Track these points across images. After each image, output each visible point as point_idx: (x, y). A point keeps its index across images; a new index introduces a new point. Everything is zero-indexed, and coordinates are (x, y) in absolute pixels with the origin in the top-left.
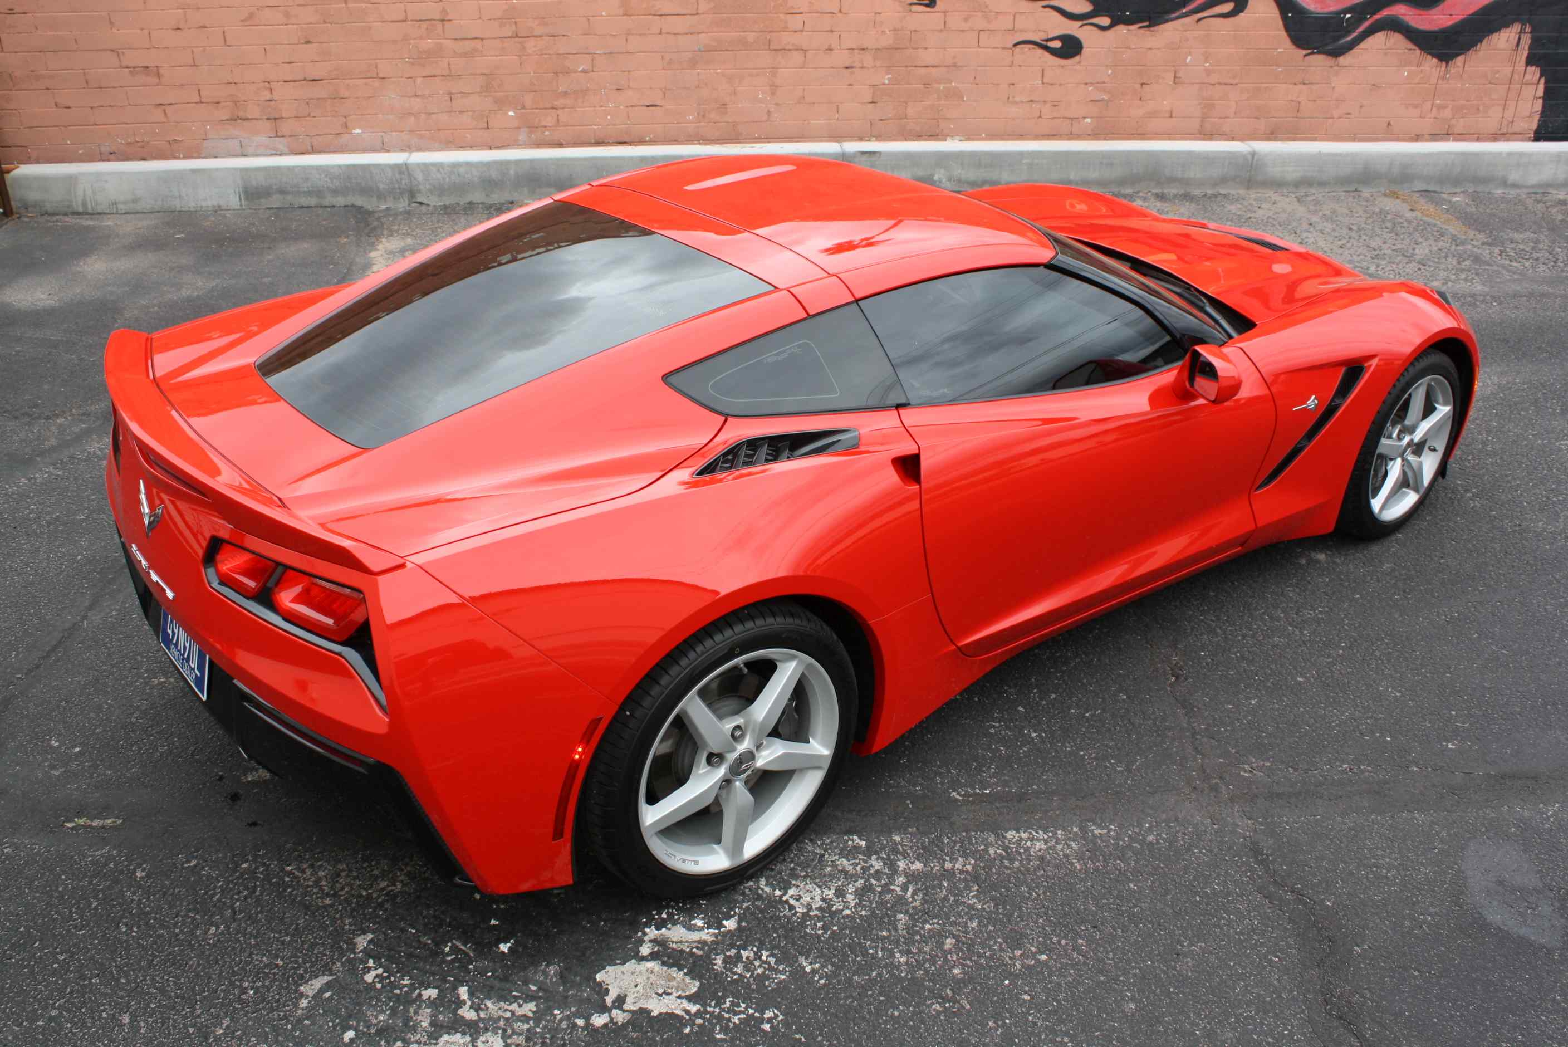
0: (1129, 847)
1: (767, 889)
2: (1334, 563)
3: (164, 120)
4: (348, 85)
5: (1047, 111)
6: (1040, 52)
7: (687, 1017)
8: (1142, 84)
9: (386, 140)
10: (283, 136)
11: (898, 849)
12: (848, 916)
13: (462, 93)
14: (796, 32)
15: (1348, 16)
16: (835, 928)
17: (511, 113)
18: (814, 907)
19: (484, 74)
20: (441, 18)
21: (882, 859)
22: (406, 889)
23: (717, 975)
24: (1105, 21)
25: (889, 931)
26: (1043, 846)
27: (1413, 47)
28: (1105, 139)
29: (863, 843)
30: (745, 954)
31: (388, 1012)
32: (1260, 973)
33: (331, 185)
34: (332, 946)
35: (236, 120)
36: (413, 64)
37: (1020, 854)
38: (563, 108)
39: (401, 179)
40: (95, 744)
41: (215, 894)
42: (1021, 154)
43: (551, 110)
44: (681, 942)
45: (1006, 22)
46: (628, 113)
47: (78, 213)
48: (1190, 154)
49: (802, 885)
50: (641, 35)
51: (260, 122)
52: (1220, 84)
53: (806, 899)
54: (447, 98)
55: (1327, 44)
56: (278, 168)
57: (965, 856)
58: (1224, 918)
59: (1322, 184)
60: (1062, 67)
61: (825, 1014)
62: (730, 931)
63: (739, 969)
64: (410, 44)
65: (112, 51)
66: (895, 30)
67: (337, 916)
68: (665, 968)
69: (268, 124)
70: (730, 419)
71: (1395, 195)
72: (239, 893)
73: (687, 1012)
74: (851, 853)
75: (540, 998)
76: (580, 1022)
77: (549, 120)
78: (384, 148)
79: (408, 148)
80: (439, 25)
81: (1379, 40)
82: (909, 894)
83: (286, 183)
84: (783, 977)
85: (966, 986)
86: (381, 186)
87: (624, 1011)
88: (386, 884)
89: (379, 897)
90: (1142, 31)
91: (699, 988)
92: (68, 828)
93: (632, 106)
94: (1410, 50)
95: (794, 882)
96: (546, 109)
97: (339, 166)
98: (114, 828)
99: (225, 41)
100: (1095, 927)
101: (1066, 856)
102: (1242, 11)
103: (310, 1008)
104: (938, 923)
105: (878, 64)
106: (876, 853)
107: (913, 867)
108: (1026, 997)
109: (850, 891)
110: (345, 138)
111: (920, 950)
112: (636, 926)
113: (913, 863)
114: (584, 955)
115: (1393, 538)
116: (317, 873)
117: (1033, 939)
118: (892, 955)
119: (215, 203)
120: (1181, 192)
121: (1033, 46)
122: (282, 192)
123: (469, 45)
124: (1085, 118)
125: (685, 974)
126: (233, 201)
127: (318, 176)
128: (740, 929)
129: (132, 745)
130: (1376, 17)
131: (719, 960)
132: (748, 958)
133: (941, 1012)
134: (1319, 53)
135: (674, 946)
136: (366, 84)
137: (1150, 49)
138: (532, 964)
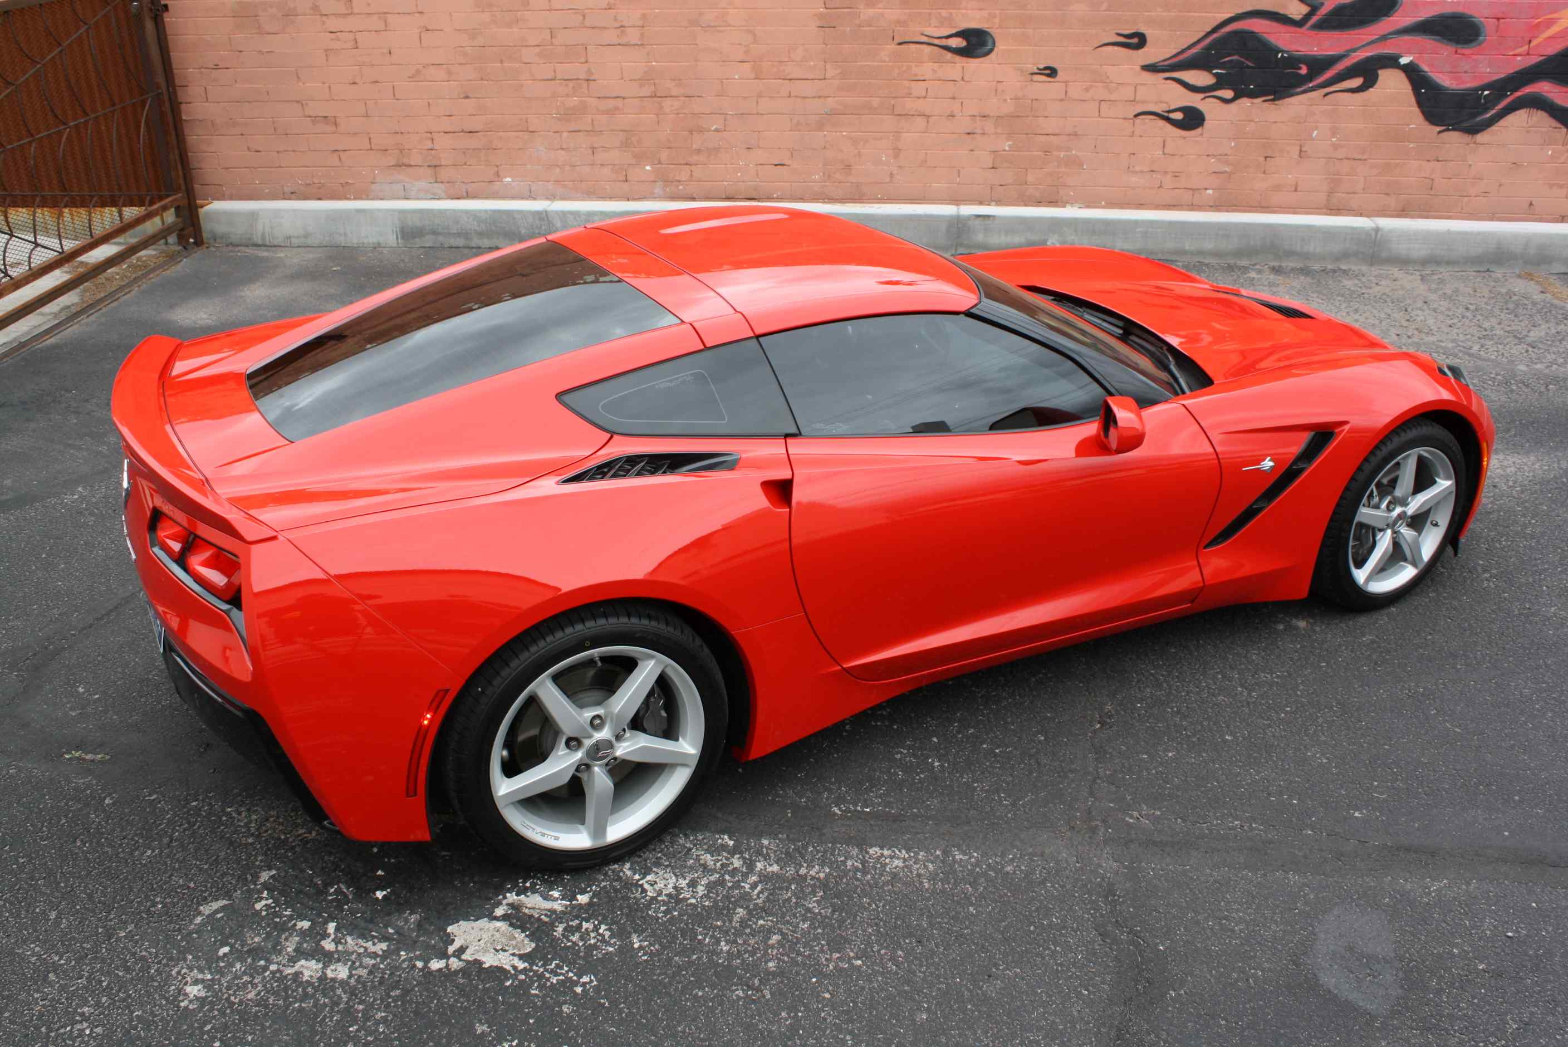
0: (985, 874)
1: (629, 873)
2: (1314, 631)
3: (339, 164)
4: (501, 137)
5: (1168, 181)
6: (1162, 123)
7: (513, 972)
8: (1266, 157)
9: (533, 189)
10: (442, 182)
11: (763, 851)
12: (691, 904)
13: (603, 147)
14: (919, 98)
15: (1486, 93)
16: (676, 913)
17: (648, 168)
18: (664, 893)
19: (625, 131)
20: (587, 78)
21: (744, 859)
22: (319, 837)
23: (555, 939)
24: (1228, 94)
25: (724, 922)
26: (901, 864)
27: (1559, 125)
28: (1227, 211)
29: (731, 843)
30: (585, 925)
31: (263, 936)
32: (1062, 1003)
33: (477, 229)
34: (239, 877)
35: (400, 166)
36: (558, 119)
37: (875, 868)
38: (696, 165)
39: (541, 226)
40: (113, 693)
41: (160, 824)
42: (1136, 223)
43: (685, 166)
44: (534, 908)
45: (1128, 93)
46: (757, 171)
47: (259, 246)
48: (1309, 228)
49: (661, 873)
50: (770, 97)
51: (422, 168)
52: (1348, 159)
53: (660, 885)
54: (590, 152)
55: (1462, 122)
56: (432, 210)
57: (822, 865)
58: (1050, 949)
59: (1449, 263)
60: (1185, 138)
61: (635, 986)
62: (580, 904)
63: (575, 938)
64: (558, 101)
65: (297, 102)
66: (1017, 98)
67: (254, 853)
68: (511, 929)
69: (430, 171)
70: (615, 437)
71: (1529, 276)
72: (180, 826)
73: (515, 968)
74: (715, 850)
75: (394, 940)
76: (420, 964)
77: (683, 175)
78: (531, 196)
79: (552, 197)
80: (585, 84)
81: (1520, 118)
82: (756, 892)
83: (438, 225)
84: (611, 949)
85: (774, 978)
86: (523, 231)
87: (460, 960)
88: (303, 831)
89: (294, 841)
90: (1266, 104)
91: (533, 949)
92: (65, 758)
93: (761, 164)
94: (1556, 128)
95: (655, 869)
96: (681, 164)
97: (486, 211)
98: (102, 762)
99: (394, 95)
100: (919, 942)
101: (919, 875)
102: (1371, 86)
103: (203, 924)
104: (772, 921)
105: (999, 131)
106: (741, 853)
107: (770, 869)
108: (827, 995)
109: (703, 883)
110: (497, 185)
111: (745, 942)
112: (500, 889)
113: (771, 865)
114: (445, 909)
115: (1385, 611)
116: (250, 816)
117: (855, 945)
118: (718, 942)
119: (375, 241)
120: (1299, 265)
121: (1155, 118)
122: (435, 233)
123: (611, 104)
124: (1206, 189)
125: (527, 936)
126: (391, 239)
127: (466, 219)
128: (590, 904)
129: (141, 697)
130: (1518, 94)
131: (560, 928)
132: (586, 929)
133: (741, 998)
134: (1454, 130)
135: (527, 911)
136: (517, 137)
137: (1275, 122)
138: (398, 911)
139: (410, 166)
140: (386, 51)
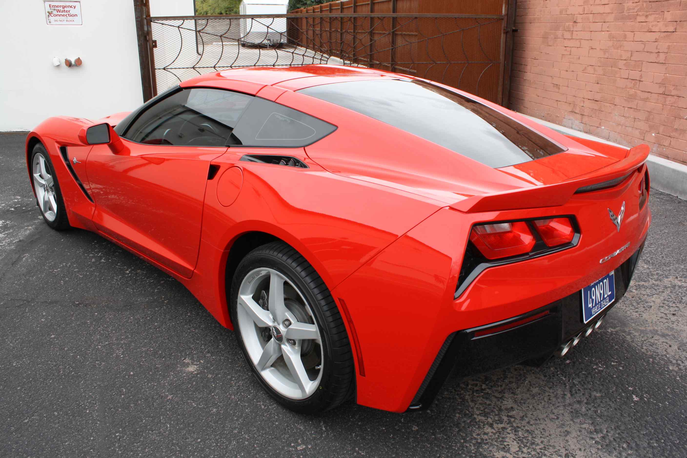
3: (557, 107)
4: (605, 105)
9: (610, 135)
10: (583, 124)
13: (638, 119)
17: (653, 135)
19: (648, 112)
20: (640, 79)
35: (573, 112)
36: (625, 100)
38: (674, 138)
43: (667, 137)
51: (579, 115)
54: (633, 120)
64: (627, 90)
65: (551, 77)
77: (667, 143)
80: (638, 82)
96: (667, 136)
99: (577, 78)
110: (599, 129)
136: (610, 106)
139: (576, 113)
140: (578, 57)
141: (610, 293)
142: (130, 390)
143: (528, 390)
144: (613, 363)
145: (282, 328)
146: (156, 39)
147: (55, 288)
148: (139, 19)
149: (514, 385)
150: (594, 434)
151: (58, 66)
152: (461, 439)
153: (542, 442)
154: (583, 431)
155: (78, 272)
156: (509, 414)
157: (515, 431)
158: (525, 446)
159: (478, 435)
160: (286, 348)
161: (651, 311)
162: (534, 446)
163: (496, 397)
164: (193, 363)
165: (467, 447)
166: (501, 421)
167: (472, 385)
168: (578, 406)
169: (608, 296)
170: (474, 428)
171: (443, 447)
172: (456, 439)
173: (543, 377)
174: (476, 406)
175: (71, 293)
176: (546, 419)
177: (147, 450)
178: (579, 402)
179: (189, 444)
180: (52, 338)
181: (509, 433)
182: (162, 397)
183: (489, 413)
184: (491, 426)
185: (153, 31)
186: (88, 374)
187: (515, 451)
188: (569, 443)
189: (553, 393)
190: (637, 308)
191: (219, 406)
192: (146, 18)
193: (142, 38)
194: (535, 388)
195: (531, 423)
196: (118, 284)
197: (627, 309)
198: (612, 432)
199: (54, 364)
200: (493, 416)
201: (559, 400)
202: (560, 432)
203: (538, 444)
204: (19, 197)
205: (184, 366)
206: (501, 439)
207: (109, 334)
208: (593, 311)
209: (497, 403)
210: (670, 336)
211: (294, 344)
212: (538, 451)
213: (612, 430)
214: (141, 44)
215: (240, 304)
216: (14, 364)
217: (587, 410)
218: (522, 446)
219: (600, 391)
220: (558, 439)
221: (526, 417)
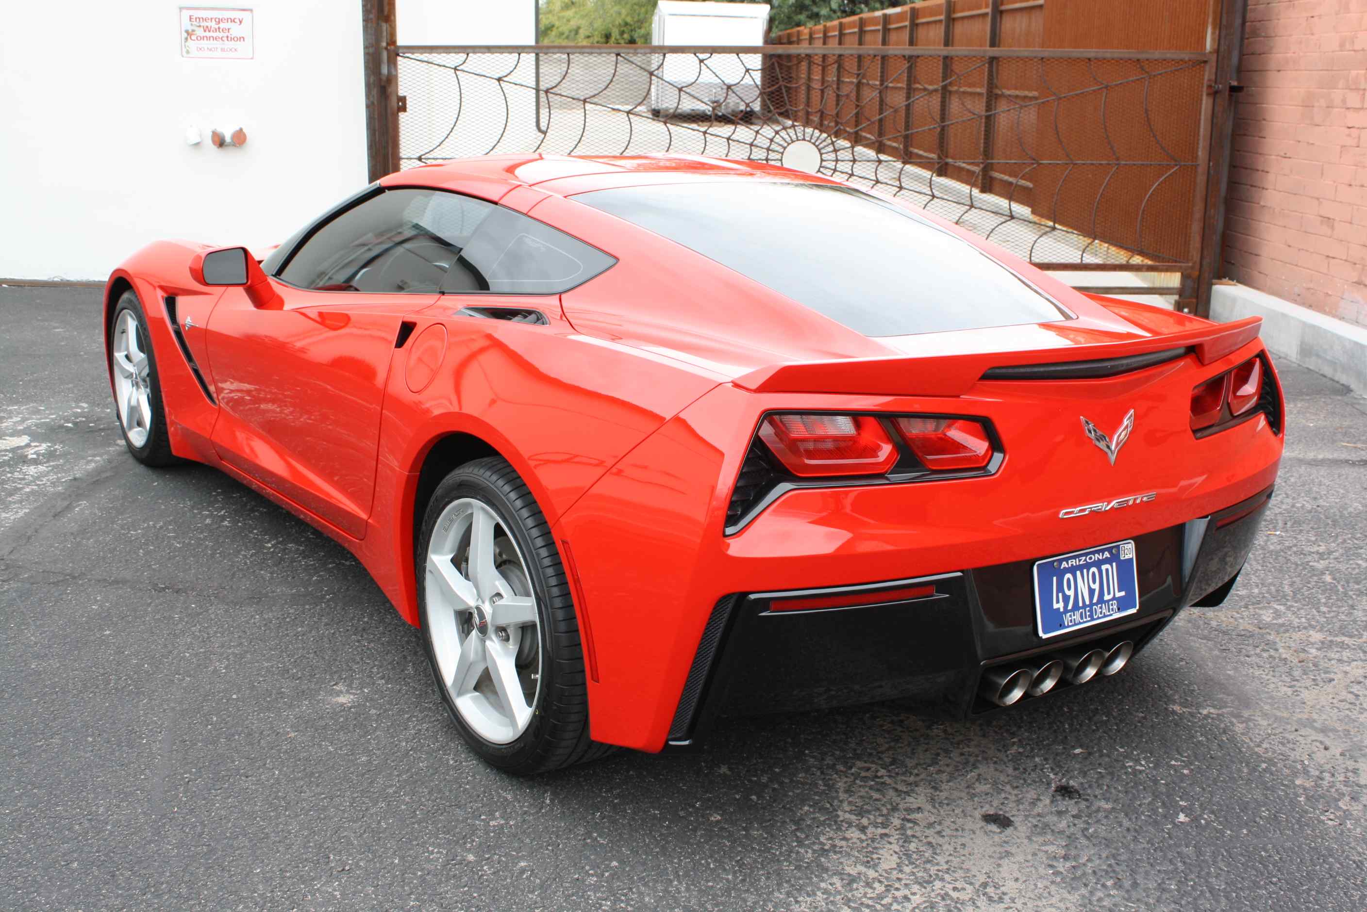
141: (1123, 594)
142: (224, 720)
143: (968, 787)
144: (1173, 762)
145: (487, 609)
146: (405, 94)
147: (127, 561)
148: (371, 50)
149: (944, 777)
150: (1058, 861)
151: (197, 144)
152: (793, 841)
153: (947, 862)
154: (1041, 854)
155: (175, 538)
156: (909, 817)
157: (905, 842)
158: (911, 863)
159: (831, 839)
160: (494, 645)
161: (1329, 688)
162: (928, 866)
163: (896, 790)
164: (348, 692)
165: (798, 852)
166: (884, 825)
167: (859, 769)
168: (1055, 819)
169: (1114, 598)
170: (828, 829)
171: (753, 848)
172: (784, 840)
173: (1010, 771)
174: (850, 799)
175: (154, 570)
176: (978, 832)
177: (230, 800)
178: (1060, 813)
179: (304, 800)
180: (104, 635)
181: (890, 843)
182: (278, 733)
183: (869, 812)
184: (863, 829)
185: (399, 75)
186: (157, 691)
187: (887, 867)
188: (1001, 869)
189: (1016, 795)
190: (1297, 680)
191: (374, 754)
192: (386, 48)
193: (375, 92)
194: (985, 784)
195: (944, 834)
196: (246, 563)
197: (1274, 680)
198: (1098, 861)
199: (102, 671)
200: (875, 816)
201: (1021, 807)
202: (995, 852)
203: (937, 864)
204: (85, 405)
205: (331, 695)
206: (870, 849)
207: (208, 638)
208: (1067, 619)
209: (894, 798)
210: (1338, 731)
211: (507, 639)
212: (932, 873)
213: (1100, 858)
214: (373, 103)
215: (430, 571)
216: (33, 667)
217: (1069, 826)
218: (907, 863)
219: (1116, 801)
220: (982, 862)
221: (940, 824)
